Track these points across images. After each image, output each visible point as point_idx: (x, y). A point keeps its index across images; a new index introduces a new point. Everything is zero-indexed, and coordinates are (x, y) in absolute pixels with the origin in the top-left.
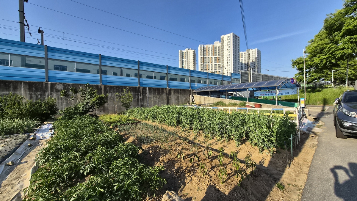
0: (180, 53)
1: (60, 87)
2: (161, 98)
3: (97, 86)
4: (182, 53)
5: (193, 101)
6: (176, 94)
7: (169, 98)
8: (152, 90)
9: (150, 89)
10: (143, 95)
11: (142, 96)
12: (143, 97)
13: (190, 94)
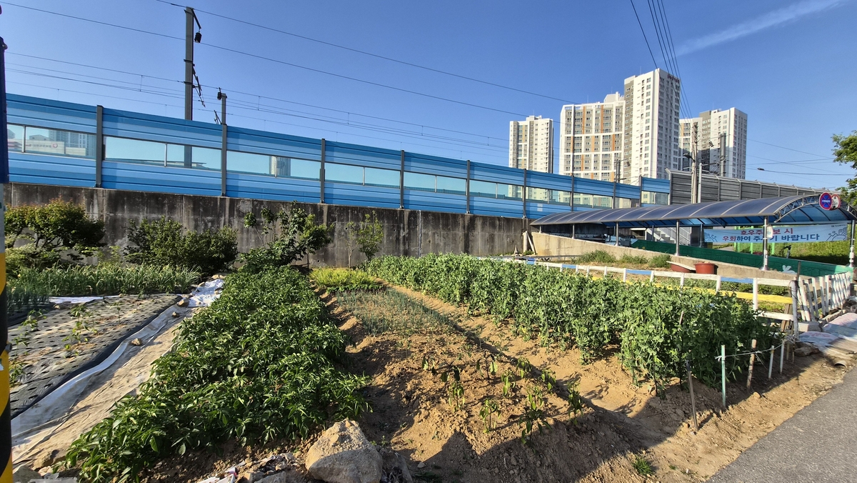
0: (511, 128)
1: (246, 207)
2: (450, 236)
3: (314, 207)
4: (518, 128)
5: (529, 247)
6: (488, 228)
7: (471, 238)
8: (431, 218)
9: (425, 214)
10: (409, 228)
11: (407, 231)
12: (409, 233)
13: (523, 231)
